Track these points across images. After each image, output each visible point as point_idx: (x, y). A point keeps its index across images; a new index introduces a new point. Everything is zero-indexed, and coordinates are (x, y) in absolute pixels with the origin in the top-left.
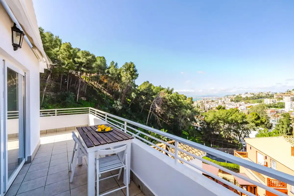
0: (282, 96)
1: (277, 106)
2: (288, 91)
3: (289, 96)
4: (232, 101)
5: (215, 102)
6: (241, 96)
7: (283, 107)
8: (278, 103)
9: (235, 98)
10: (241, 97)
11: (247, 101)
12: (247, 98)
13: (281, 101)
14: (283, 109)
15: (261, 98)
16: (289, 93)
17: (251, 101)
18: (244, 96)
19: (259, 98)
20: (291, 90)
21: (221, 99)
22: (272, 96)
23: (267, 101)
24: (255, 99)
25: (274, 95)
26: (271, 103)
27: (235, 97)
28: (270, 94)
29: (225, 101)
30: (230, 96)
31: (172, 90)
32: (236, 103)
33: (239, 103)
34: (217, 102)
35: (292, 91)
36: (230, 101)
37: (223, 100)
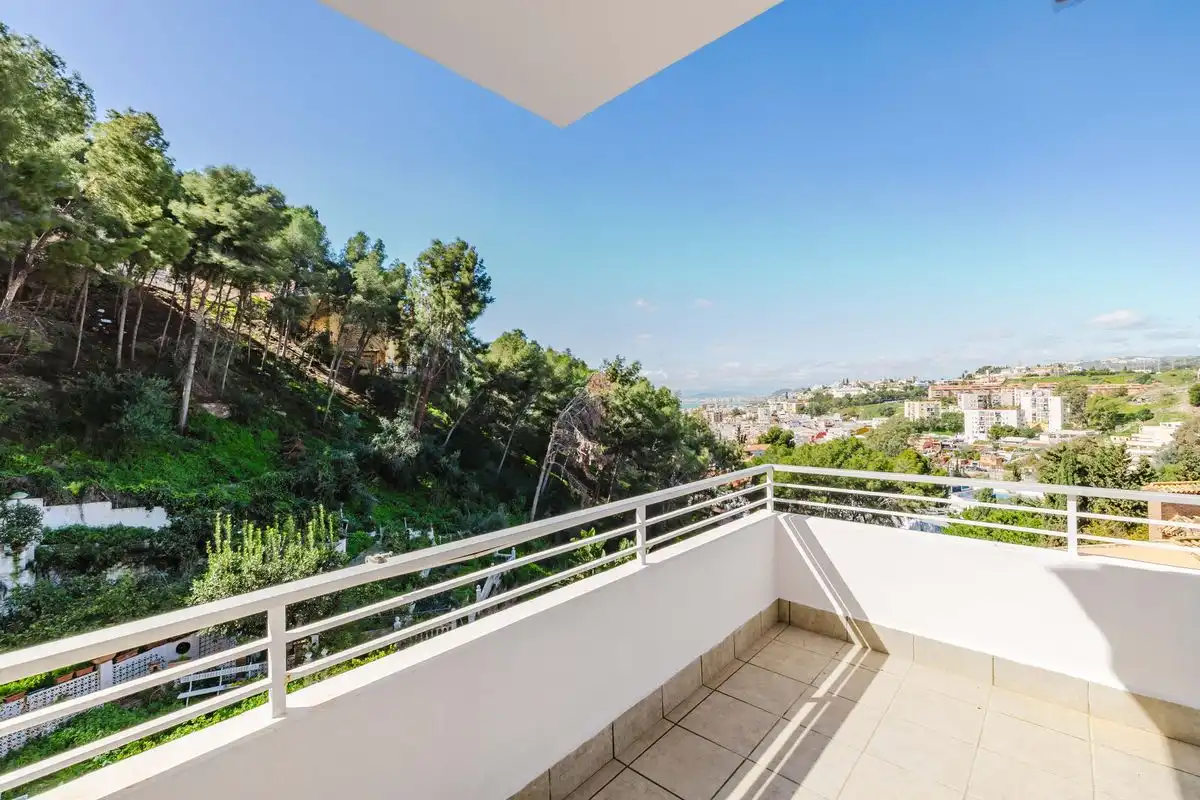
0: (950, 394)
1: (940, 424)
2: (966, 375)
3: (970, 392)
4: (801, 410)
5: (744, 416)
6: (830, 392)
7: (958, 428)
8: (945, 416)
9: (812, 400)
10: (830, 397)
11: (850, 409)
12: (849, 401)
13: (951, 409)
14: (959, 437)
15: (891, 397)
16: (968, 381)
17: (861, 410)
18: (838, 394)
19: (884, 399)
20: (972, 371)
21: (764, 404)
22: (920, 394)
23: (913, 411)
24: (875, 402)
25: (927, 389)
26: (926, 414)
27: (809, 396)
28: (916, 384)
29: (778, 413)
30: (795, 394)
31: (636, 367)
32: (816, 419)
33: (824, 417)
34: (753, 415)
35: (977, 376)
36: (795, 411)
37: (772, 408)
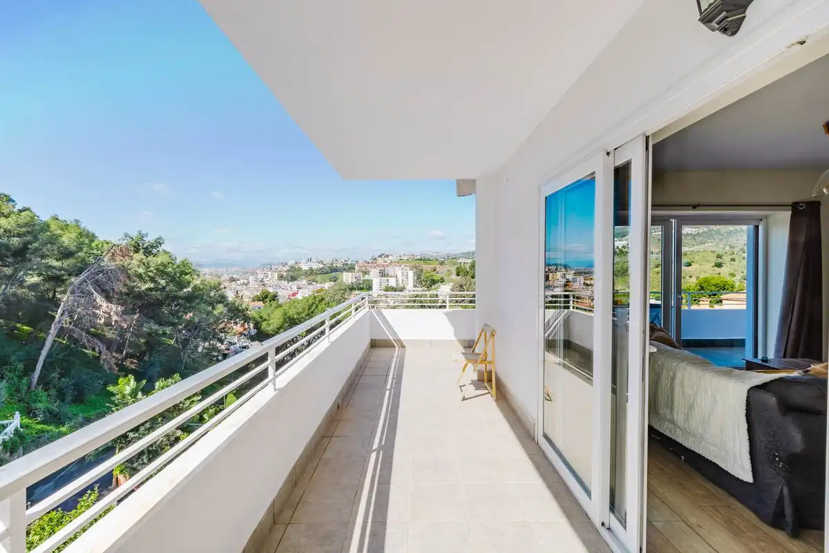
0: (366, 268)
1: (361, 286)
2: (373, 258)
3: (375, 268)
4: (281, 277)
5: (238, 282)
6: (300, 266)
7: (370, 288)
8: (364, 281)
9: (288, 271)
10: (300, 269)
11: (312, 277)
12: (311, 272)
13: (367, 277)
14: (370, 293)
15: (336, 270)
16: (374, 262)
17: (319, 278)
18: (305, 267)
19: (332, 271)
20: (376, 256)
21: (253, 273)
22: (351, 268)
23: (348, 278)
24: (327, 273)
25: (354, 266)
26: (354, 280)
27: (287, 268)
28: (349, 262)
29: (265, 280)
30: (276, 267)
31: (159, 242)
32: (291, 283)
33: (296, 282)
34: (246, 281)
35: (378, 259)
36: (276, 278)
37: (260, 276)
